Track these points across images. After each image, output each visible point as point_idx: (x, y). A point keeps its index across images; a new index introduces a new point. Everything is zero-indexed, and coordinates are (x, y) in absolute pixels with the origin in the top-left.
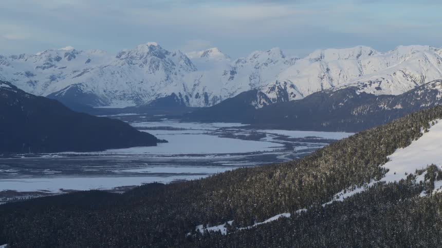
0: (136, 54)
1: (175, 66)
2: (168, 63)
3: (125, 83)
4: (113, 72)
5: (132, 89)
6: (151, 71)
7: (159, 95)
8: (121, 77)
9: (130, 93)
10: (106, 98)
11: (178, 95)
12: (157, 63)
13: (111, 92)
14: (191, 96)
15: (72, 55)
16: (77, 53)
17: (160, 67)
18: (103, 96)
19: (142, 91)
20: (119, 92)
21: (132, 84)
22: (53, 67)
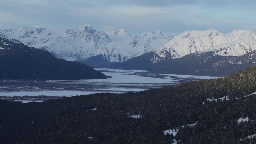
0: (77, 31)
1: (100, 38)
2: (96, 37)
3: (72, 47)
4: (65, 41)
5: (75, 51)
6: (87, 41)
8: (69, 44)
9: (75, 53)
11: (103, 55)
12: (90, 36)
13: (63, 52)
14: (111, 56)
15: (40, 31)
16: (43, 30)
17: (92, 39)
18: (59, 54)
19: (81, 52)
20: (68, 53)
21: (75, 48)
22: (29, 37)
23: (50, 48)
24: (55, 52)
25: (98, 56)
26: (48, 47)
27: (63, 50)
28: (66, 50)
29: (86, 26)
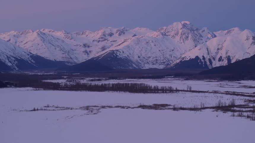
0: (172, 30)
1: (203, 37)
2: (196, 35)
3: (158, 50)
4: (148, 41)
5: (163, 55)
6: (182, 41)
7: (183, 58)
8: (155, 45)
9: (162, 59)
10: (139, 63)
11: (201, 58)
12: (186, 34)
13: (144, 58)
14: (214, 60)
15: (122, 32)
16: (127, 31)
17: (189, 38)
18: (137, 61)
19: (173, 57)
20: (151, 58)
21: (164, 51)
22: (106, 41)
23: (123, 52)
24: (131, 58)
25: (191, 60)
26: (120, 51)
27: (143, 55)
28: (149, 55)
29: (185, 23)
